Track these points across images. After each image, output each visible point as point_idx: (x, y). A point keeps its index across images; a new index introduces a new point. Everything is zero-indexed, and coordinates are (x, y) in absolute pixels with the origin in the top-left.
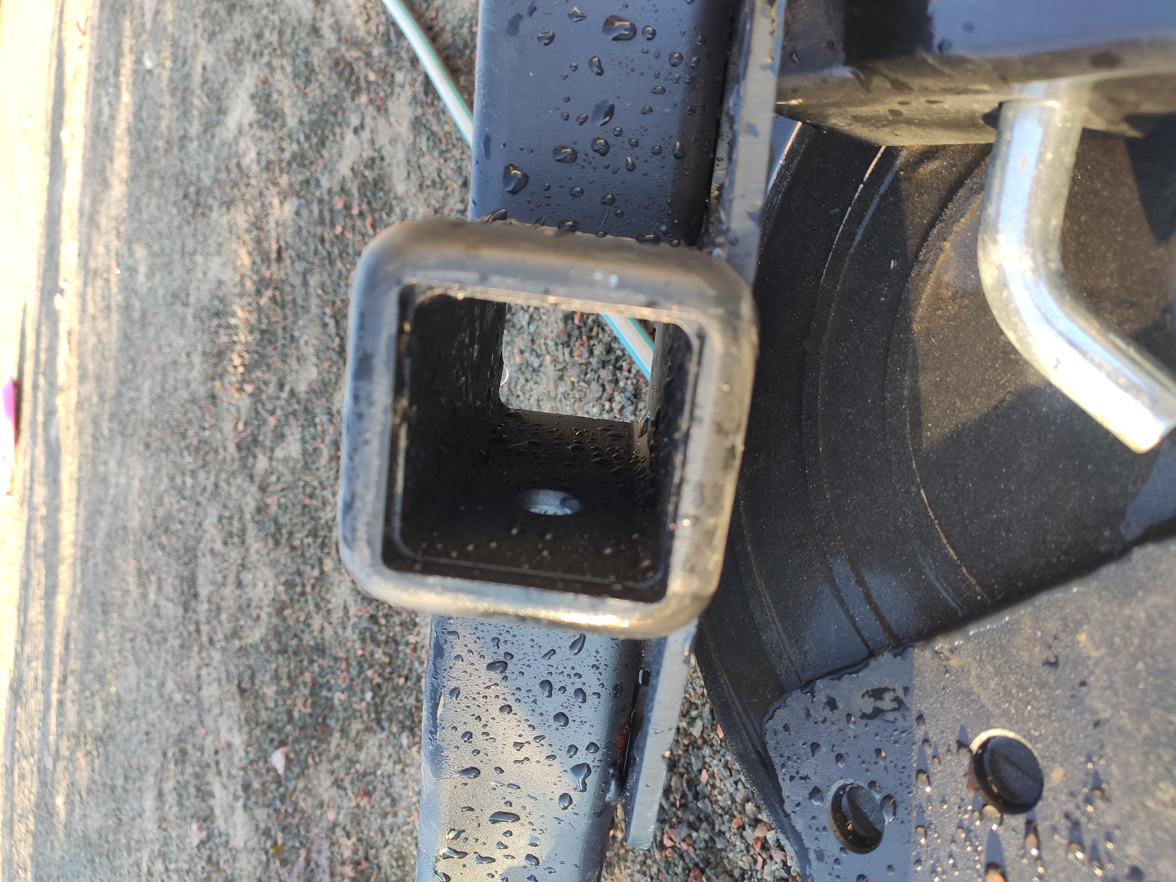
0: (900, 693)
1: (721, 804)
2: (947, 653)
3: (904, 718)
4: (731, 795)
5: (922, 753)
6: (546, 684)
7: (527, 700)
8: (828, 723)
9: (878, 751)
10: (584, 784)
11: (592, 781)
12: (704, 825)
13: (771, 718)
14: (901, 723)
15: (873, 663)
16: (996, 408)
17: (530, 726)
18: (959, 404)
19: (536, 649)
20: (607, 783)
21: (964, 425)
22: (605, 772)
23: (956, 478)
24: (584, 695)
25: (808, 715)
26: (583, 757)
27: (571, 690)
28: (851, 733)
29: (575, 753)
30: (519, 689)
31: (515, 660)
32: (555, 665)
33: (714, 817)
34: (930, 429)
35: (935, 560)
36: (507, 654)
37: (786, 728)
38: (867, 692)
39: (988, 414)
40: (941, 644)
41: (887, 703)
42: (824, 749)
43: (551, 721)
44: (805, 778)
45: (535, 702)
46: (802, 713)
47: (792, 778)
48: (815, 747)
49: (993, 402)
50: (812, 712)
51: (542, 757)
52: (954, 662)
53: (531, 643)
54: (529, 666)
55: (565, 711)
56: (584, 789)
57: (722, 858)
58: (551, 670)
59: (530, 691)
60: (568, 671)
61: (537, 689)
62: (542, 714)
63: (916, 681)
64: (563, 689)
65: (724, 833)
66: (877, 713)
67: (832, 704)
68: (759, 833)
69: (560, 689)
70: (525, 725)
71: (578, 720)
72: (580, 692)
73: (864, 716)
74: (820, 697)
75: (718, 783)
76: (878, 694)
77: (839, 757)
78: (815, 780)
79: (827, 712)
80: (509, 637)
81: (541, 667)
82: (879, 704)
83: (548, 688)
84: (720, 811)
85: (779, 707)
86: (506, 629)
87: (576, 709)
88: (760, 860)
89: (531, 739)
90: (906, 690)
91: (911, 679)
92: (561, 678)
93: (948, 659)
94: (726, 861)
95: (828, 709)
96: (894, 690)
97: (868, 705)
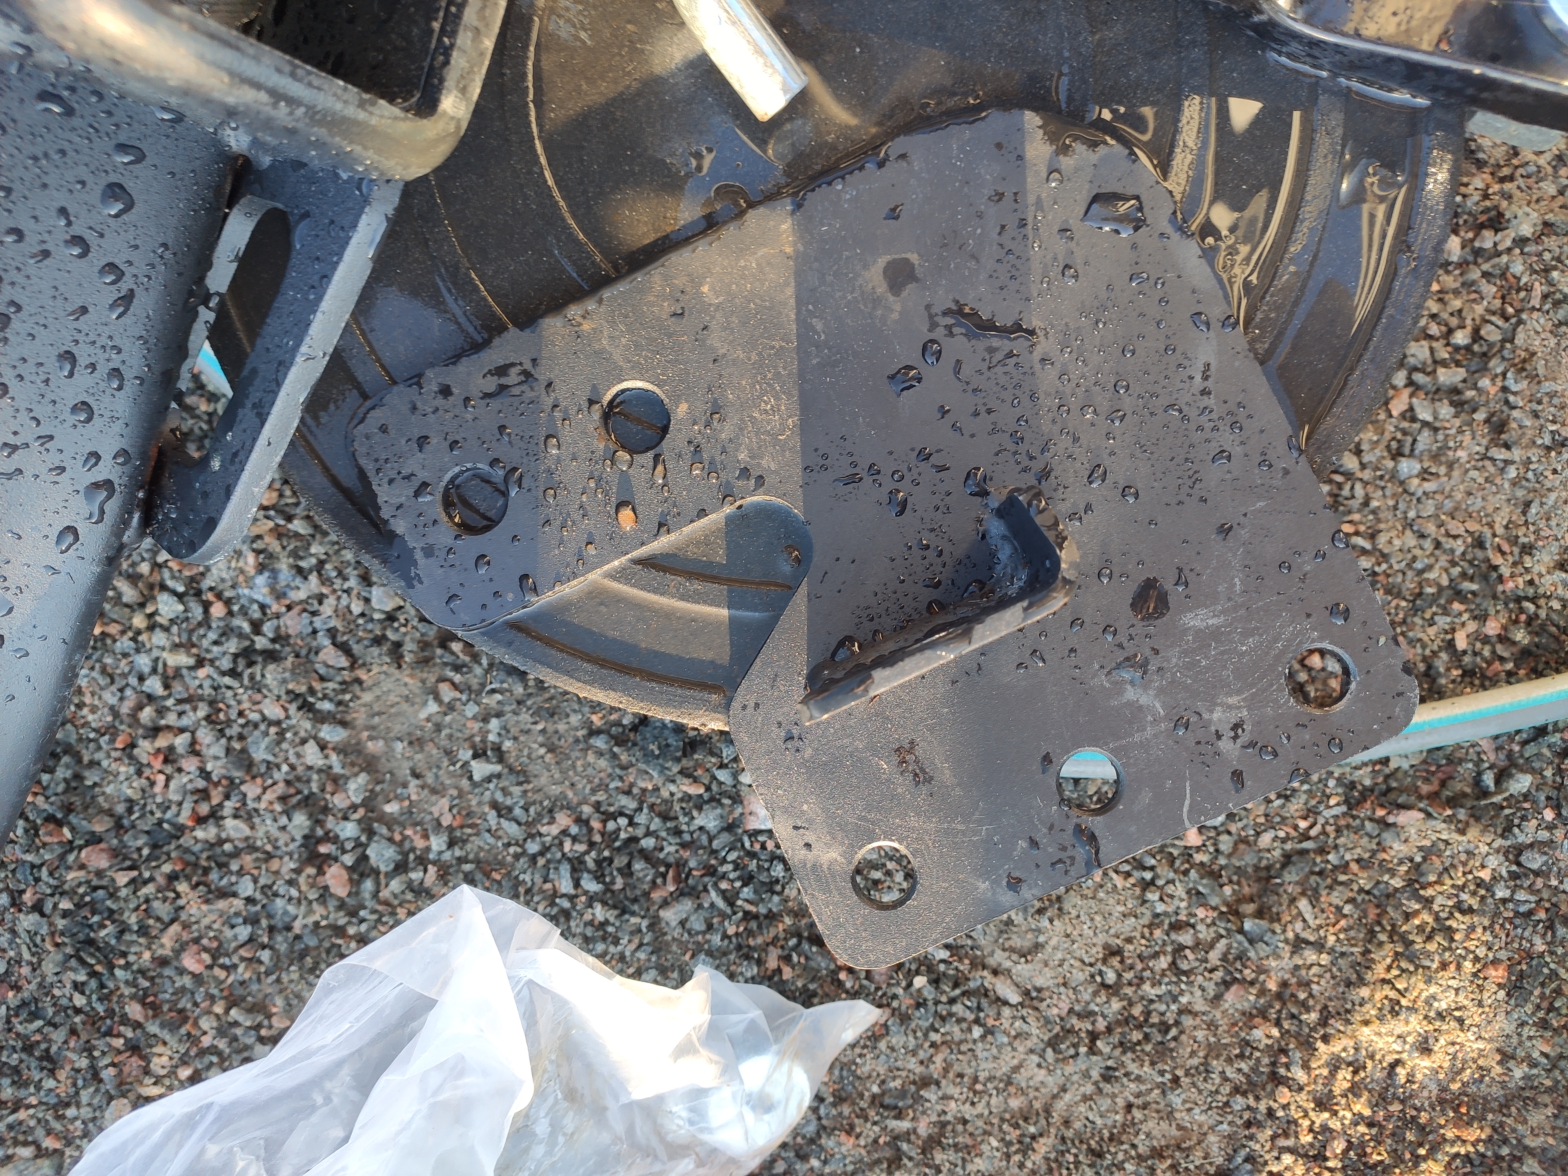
0: (528, 366)
1: (94, 725)
2: (579, 319)
3: (532, 389)
4: (112, 708)
5: (551, 418)
6: (69, 357)
7: (33, 378)
8: (441, 412)
9: (502, 428)
10: (102, 512)
11: (113, 507)
12: (66, 759)
13: (362, 421)
14: (529, 394)
15: (496, 342)
16: (622, 93)
17: (34, 418)
18: (584, 87)
19: (60, 301)
20: (130, 513)
21: (589, 107)
22: (132, 495)
23: (582, 161)
24: (122, 378)
25: (414, 408)
26: (107, 470)
27: (103, 369)
28: (469, 417)
29: (96, 464)
30: (24, 360)
31: (23, 315)
32: (85, 329)
33: (80, 747)
34: (553, 110)
35: (559, 240)
36: (12, 303)
37: (384, 429)
38: (490, 372)
39: (614, 99)
40: (574, 311)
41: (513, 377)
42: (434, 441)
43: (67, 414)
44: (408, 477)
45: (47, 381)
46: (405, 409)
47: (391, 481)
48: (423, 441)
49: (620, 89)
50: (419, 404)
51: (43, 470)
52: (586, 326)
53: (52, 292)
54: (45, 326)
55: (90, 400)
56: (100, 520)
57: (93, 797)
58: (77, 336)
59: (41, 364)
60: (103, 340)
61: (52, 363)
62: (54, 402)
63: (545, 354)
64: (93, 366)
65: (98, 763)
66: (503, 388)
67: (446, 391)
68: (162, 742)
69: (86, 367)
70: (23, 417)
71: (108, 414)
72: (116, 373)
73: (487, 396)
74: (431, 385)
75: (87, 699)
76: (502, 371)
77: (453, 445)
78: (423, 475)
79: (440, 401)
80: (19, 278)
81: (64, 332)
82: (504, 381)
83: (68, 367)
84: (92, 735)
85: (373, 408)
86: (14, 264)
87: (106, 399)
88: (161, 778)
89: (30, 439)
90: (534, 361)
91: (540, 351)
92: (91, 350)
93: (580, 325)
94: (101, 799)
95: (440, 396)
96: (521, 364)
97: (491, 384)
